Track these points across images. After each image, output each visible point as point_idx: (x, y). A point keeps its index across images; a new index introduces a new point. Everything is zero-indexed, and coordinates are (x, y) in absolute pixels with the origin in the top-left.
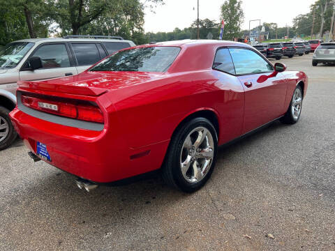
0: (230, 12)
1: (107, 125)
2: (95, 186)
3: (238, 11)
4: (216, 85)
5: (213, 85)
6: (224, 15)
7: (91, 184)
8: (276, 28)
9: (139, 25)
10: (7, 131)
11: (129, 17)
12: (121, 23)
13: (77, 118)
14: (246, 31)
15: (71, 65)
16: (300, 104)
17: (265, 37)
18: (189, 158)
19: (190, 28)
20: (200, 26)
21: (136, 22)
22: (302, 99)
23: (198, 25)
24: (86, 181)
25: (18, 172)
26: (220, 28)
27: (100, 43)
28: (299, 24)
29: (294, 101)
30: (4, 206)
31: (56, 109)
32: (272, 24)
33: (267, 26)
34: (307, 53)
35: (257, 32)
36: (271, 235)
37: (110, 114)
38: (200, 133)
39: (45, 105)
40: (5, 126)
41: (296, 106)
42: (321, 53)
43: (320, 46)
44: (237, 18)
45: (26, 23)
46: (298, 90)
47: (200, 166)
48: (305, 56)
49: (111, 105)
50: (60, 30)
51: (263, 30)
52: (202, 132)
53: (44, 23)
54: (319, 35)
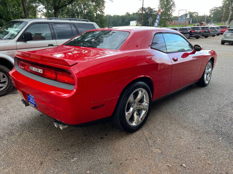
0: (165, 3)
1: (76, 87)
2: (66, 126)
3: (171, 3)
4: (153, 59)
5: (151, 59)
6: (161, 4)
7: (64, 124)
8: (197, 16)
9: (101, 9)
10: (7, 83)
11: (94, 3)
12: (88, 7)
13: (56, 80)
14: (176, 17)
15: (53, 39)
16: (210, 73)
17: (189, 22)
18: (131, 109)
19: (137, 13)
20: (144, 12)
21: (99, 7)
22: (212, 69)
23: (142, 11)
24: (61, 123)
25: (14, 112)
26: (158, 14)
27: (74, 24)
28: (214, 14)
29: (207, 71)
30: (4, 136)
31: (42, 73)
32: (195, 13)
33: (191, 14)
34: (218, 35)
35: (184, 18)
36: (184, 165)
37: (79, 79)
38: (140, 92)
39: (34, 69)
40: (6, 79)
41: (207, 74)
42: (228, 36)
43: (227, 31)
44: (170, 8)
45: (21, 5)
46: (210, 64)
47: (139, 114)
48: (216, 37)
49: (79, 72)
50: (45, 11)
51: (188, 16)
52: (142, 92)
53: (34, 5)
54: (227, 22)
